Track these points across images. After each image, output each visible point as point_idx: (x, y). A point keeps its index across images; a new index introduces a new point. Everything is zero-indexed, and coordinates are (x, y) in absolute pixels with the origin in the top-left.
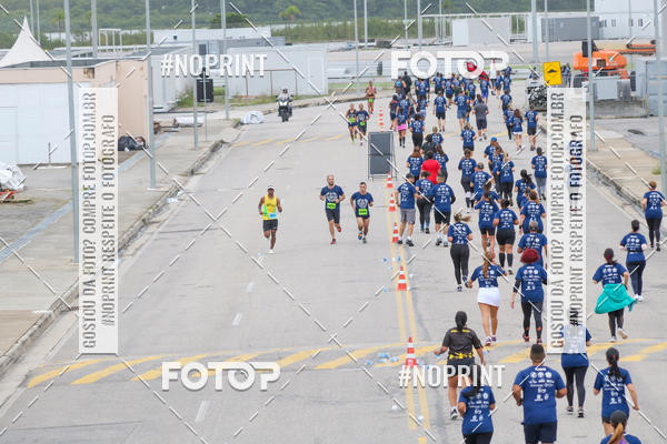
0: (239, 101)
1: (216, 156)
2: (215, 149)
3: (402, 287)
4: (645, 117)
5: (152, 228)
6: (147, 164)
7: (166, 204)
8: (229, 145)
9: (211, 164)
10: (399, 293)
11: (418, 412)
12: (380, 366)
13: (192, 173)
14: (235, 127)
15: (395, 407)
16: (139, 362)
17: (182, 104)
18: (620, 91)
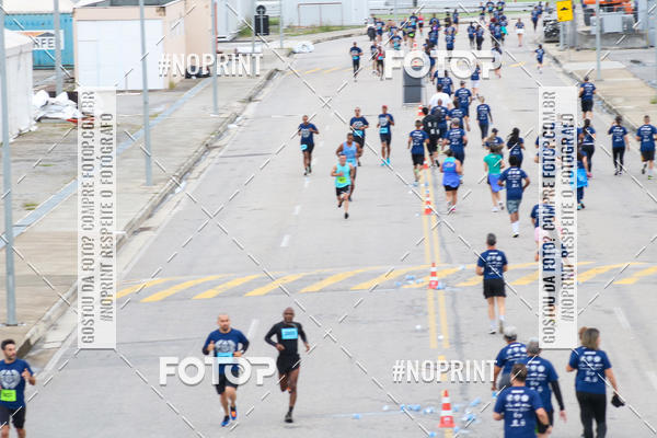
0: (293, 31)
1: (271, 84)
2: (270, 77)
3: (429, 211)
4: (646, 48)
5: (214, 153)
6: (211, 91)
7: (226, 129)
8: (283, 72)
9: (266, 91)
10: (426, 217)
11: (439, 332)
12: (406, 287)
13: (250, 100)
14: (289, 55)
15: (418, 327)
16: (200, 281)
17: (243, 33)
18: (624, 23)
